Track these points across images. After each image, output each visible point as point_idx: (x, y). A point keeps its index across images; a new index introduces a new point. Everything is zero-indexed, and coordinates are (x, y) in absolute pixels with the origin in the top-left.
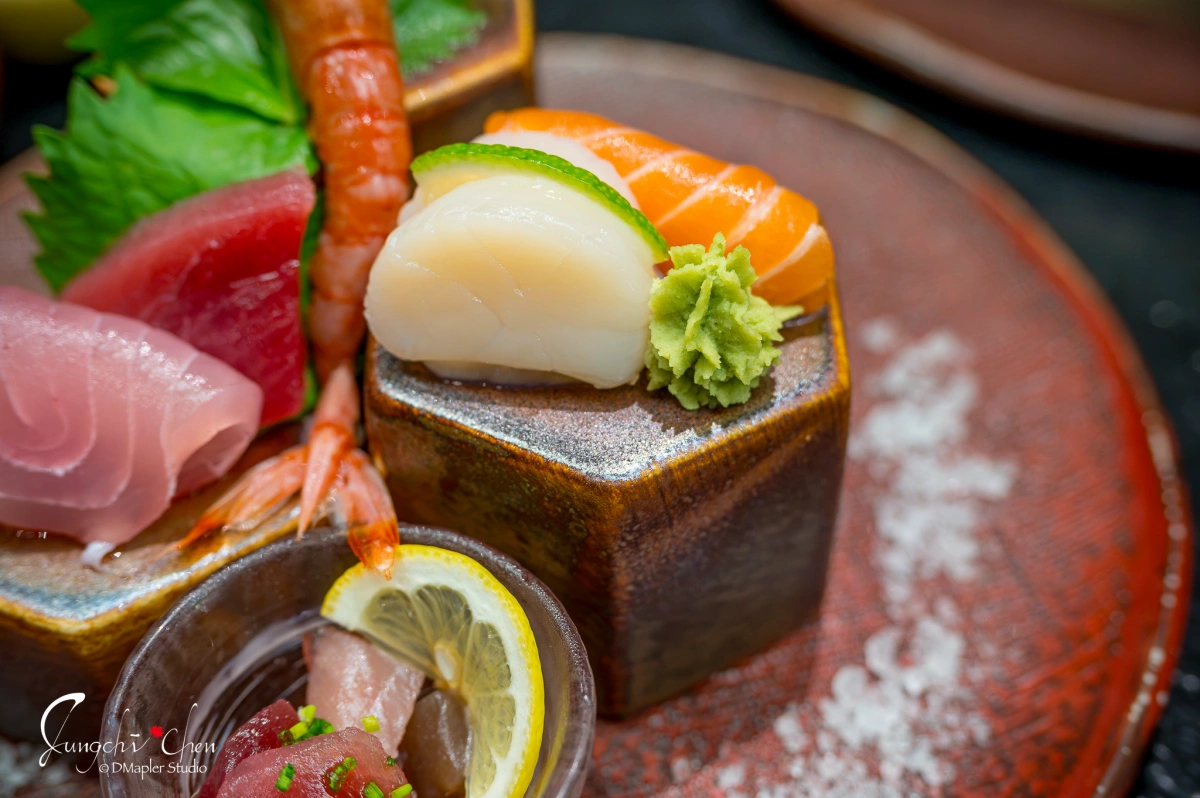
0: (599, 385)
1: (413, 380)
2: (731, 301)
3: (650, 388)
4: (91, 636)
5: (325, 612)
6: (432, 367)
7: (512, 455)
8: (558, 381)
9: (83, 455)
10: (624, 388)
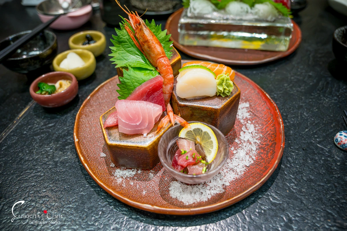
0: (211, 96)
1: (184, 101)
2: (228, 80)
3: (218, 95)
4: (149, 147)
5: (179, 136)
6: (187, 99)
7: (203, 108)
8: (205, 97)
9: (141, 121)
10: (214, 96)
